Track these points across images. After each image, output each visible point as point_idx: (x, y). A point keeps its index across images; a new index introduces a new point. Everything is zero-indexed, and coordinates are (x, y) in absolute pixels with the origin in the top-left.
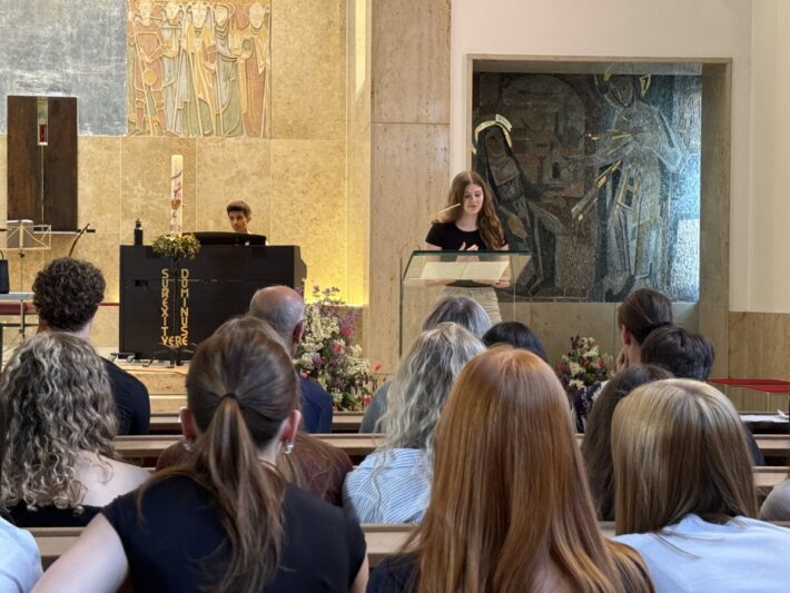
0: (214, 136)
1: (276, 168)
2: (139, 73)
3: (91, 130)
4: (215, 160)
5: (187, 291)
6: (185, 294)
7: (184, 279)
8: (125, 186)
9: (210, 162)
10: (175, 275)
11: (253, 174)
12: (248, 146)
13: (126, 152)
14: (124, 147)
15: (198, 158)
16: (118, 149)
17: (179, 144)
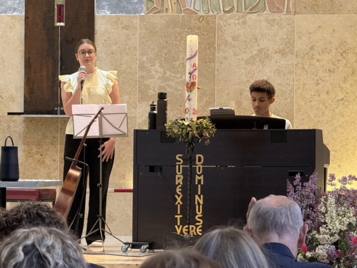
0: (235, 13)
1: (300, 45)
3: (109, 9)
4: (235, 38)
5: (202, 177)
6: (199, 181)
7: (199, 165)
8: (142, 67)
9: (230, 40)
10: (190, 160)
11: (276, 52)
12: (271, 23)
13: (144, 31)
14: (142, 26)
15: (218, 36)
16: (136, 28)
17: (198, 22)
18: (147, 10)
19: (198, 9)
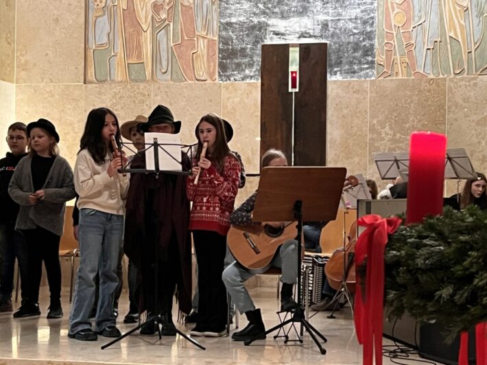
0: (465, 75)
2: (388, 15)
3: (341, 74)
4: (466, 100)
8: (372, 130)
9: (461, 102)
13: (374, 95)
14: (372, 89)
15: (449, 98)
16: (367, 92)
17: (428, 85)
18: (377, 74)
19: (428, 72)
